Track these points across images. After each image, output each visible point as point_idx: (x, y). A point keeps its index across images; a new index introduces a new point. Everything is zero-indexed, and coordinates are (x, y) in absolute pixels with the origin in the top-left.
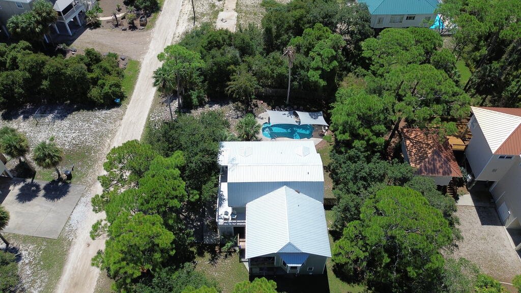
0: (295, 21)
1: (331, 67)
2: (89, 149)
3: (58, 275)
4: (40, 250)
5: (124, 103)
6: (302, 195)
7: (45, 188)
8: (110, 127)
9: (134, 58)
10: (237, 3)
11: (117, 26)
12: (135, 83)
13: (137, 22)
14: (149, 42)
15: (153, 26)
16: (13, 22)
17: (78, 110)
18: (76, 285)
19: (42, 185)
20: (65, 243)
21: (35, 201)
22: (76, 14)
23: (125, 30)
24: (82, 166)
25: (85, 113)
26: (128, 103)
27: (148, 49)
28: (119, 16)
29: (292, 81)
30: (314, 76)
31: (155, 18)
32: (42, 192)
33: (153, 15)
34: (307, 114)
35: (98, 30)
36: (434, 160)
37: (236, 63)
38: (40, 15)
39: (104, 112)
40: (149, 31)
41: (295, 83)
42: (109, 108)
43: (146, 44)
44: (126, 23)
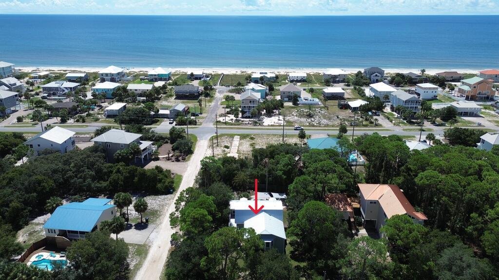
0: (270, 153)
1: (288, 169)
2: (156, 211)
3: (145, 258)
4: (135, 248)
5: (174, 193)
6: (272, 217)
7: (135, 225)
8: (167, 202)
9: (179, 174)
10: (238, 150)
11: (169, 160)
12: (180, 184)
13: (180, 158)
14: (187, 167)
15: (189, 159)
16: (118, 154)
17: (149, 195)
18: (155, 261)
19: (133, 224)
20: (147, 246)
21: (130, 230)
22: (147, 153)
23: (173, 161)
24: (153, 218)
25: (153, 196)
26: (177, 193)
27: (186, 170)
28: (170, 155)
29: (268, 177)
30: (280, 173)
31: (190, 157)
32: (134, 227)
33: (189, 155)
34: (278, 194)
35: (158, 161)
36: (339, 204)
37: (238, 170)
38: (133, 150)
39: (163, 196)
40: (187, 162)
41: (270, 179)
42: (166, 194)
43: (186, 168)
44: (173, 158)
